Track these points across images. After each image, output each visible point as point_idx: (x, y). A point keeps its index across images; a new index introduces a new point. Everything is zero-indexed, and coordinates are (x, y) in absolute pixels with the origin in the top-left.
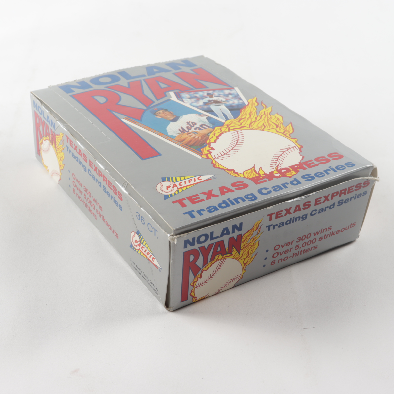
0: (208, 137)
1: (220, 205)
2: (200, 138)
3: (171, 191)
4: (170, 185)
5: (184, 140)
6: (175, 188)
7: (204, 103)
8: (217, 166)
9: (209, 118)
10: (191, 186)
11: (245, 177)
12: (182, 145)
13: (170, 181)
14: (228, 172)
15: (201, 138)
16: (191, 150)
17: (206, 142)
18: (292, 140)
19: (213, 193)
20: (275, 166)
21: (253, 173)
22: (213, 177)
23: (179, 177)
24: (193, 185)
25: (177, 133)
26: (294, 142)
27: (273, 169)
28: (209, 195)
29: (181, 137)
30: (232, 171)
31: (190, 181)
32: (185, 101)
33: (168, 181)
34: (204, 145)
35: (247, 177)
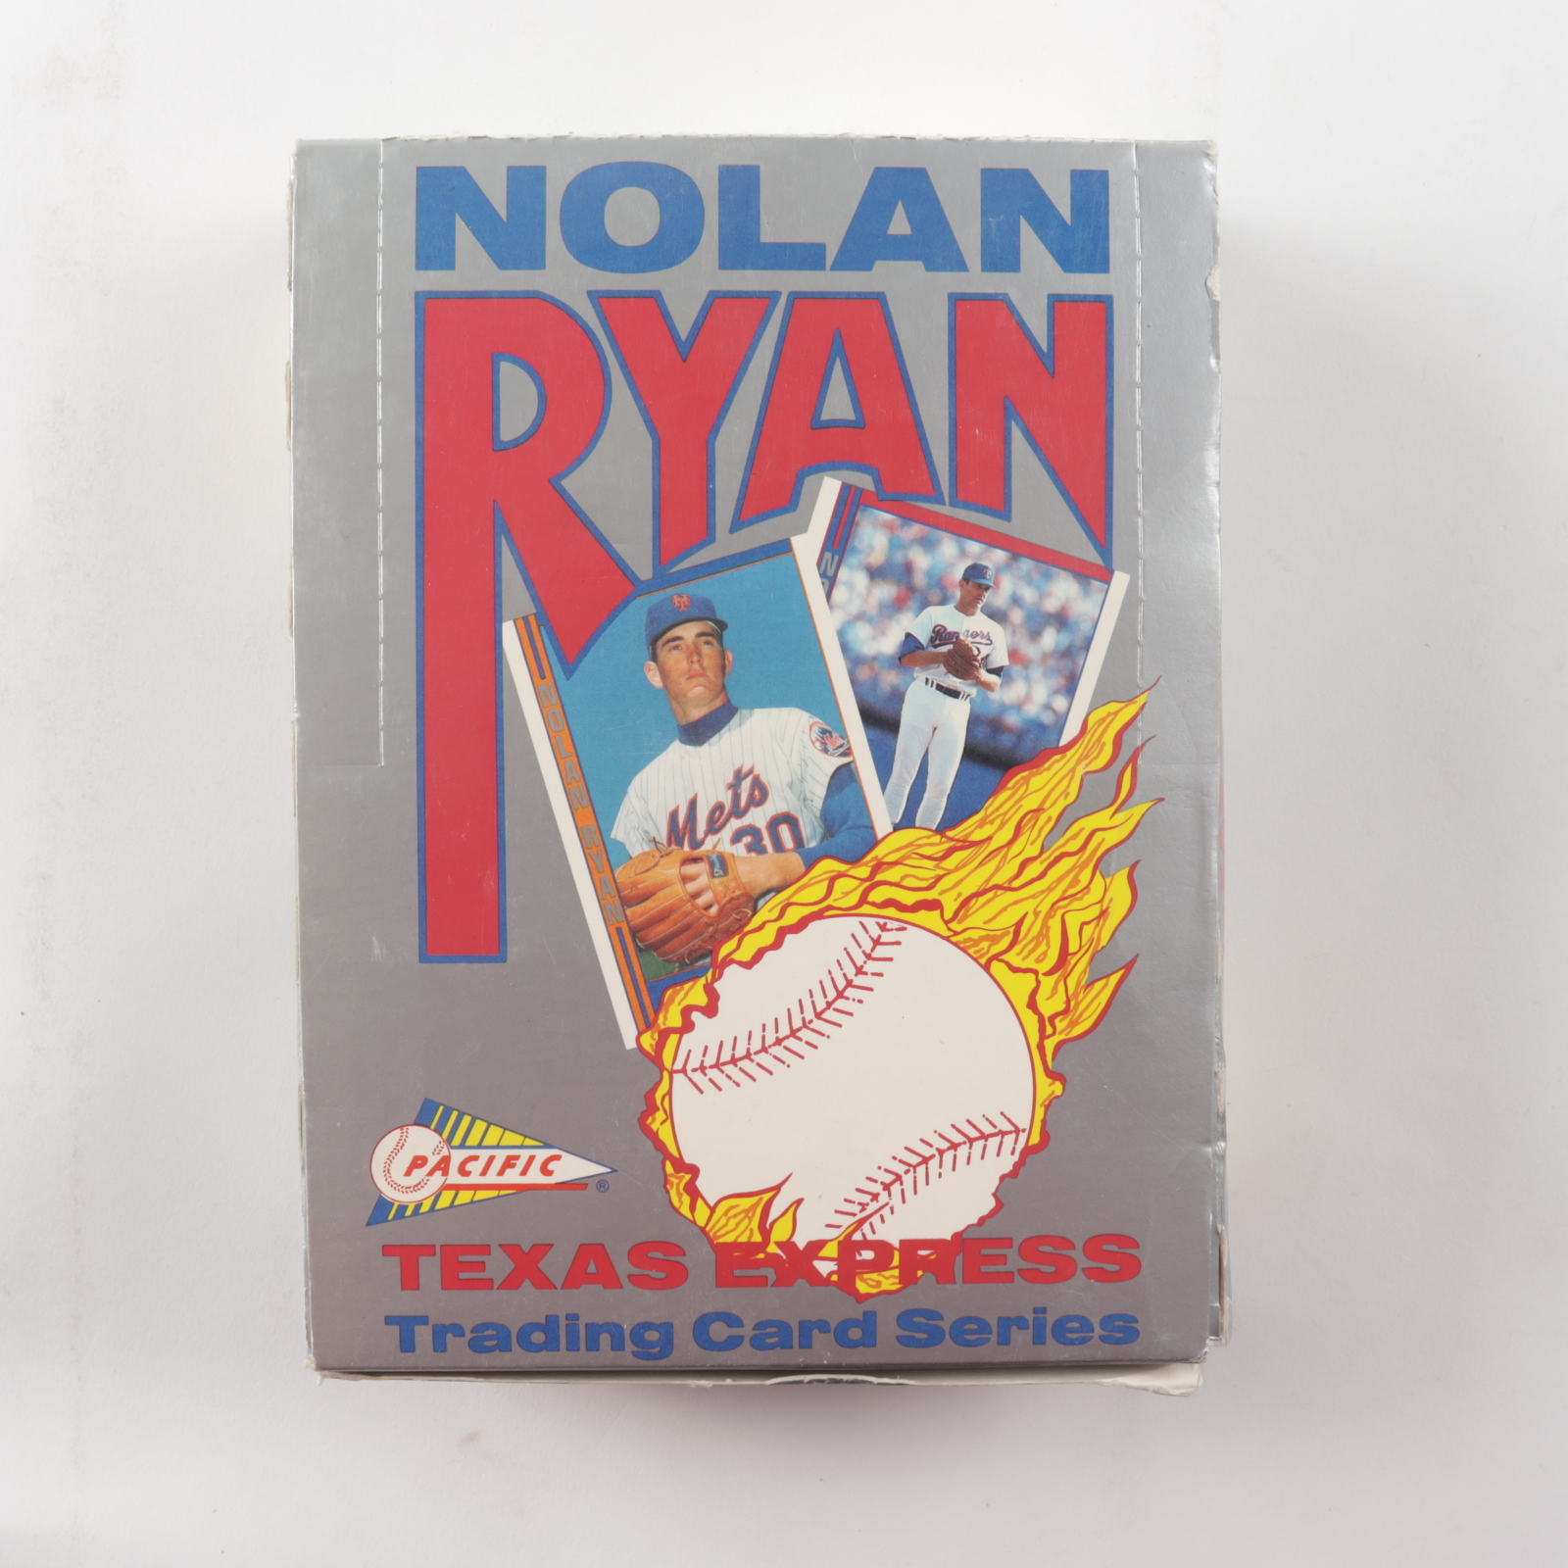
0: (750, 913)
1: (524, 1334)
2: (714, 910)
3: (417, 1187)
4: (429, 1155)
5: (646, 896)
6: (438, 1179)
7: (910, 640)
8: (657, 1122)
9: (844, 778)
10: (493, 1193)
11: (708, 1229)
12: (619, 930)
13: (441, 1134)
14: (666, 1176)
15: (721, 910)
16: (628, 977)
17: (713, 953)
18: (1043, 1080)
19: (543, 1265)
20: (854, 1215)
21: (751, 1219)
22: (597, 1179)
23: (484, 1125)
24: (503, 1192)
25: (654, 833)
26: (1040, 1099)
27: (839, 1227)
28: (527, 1265)
29: (649, 870)
30: (687, 1177)
31: (509, 1163)
32: (838, 594)
33: (435, 1130)
34: (700, 963)
35: (711, 1234)
